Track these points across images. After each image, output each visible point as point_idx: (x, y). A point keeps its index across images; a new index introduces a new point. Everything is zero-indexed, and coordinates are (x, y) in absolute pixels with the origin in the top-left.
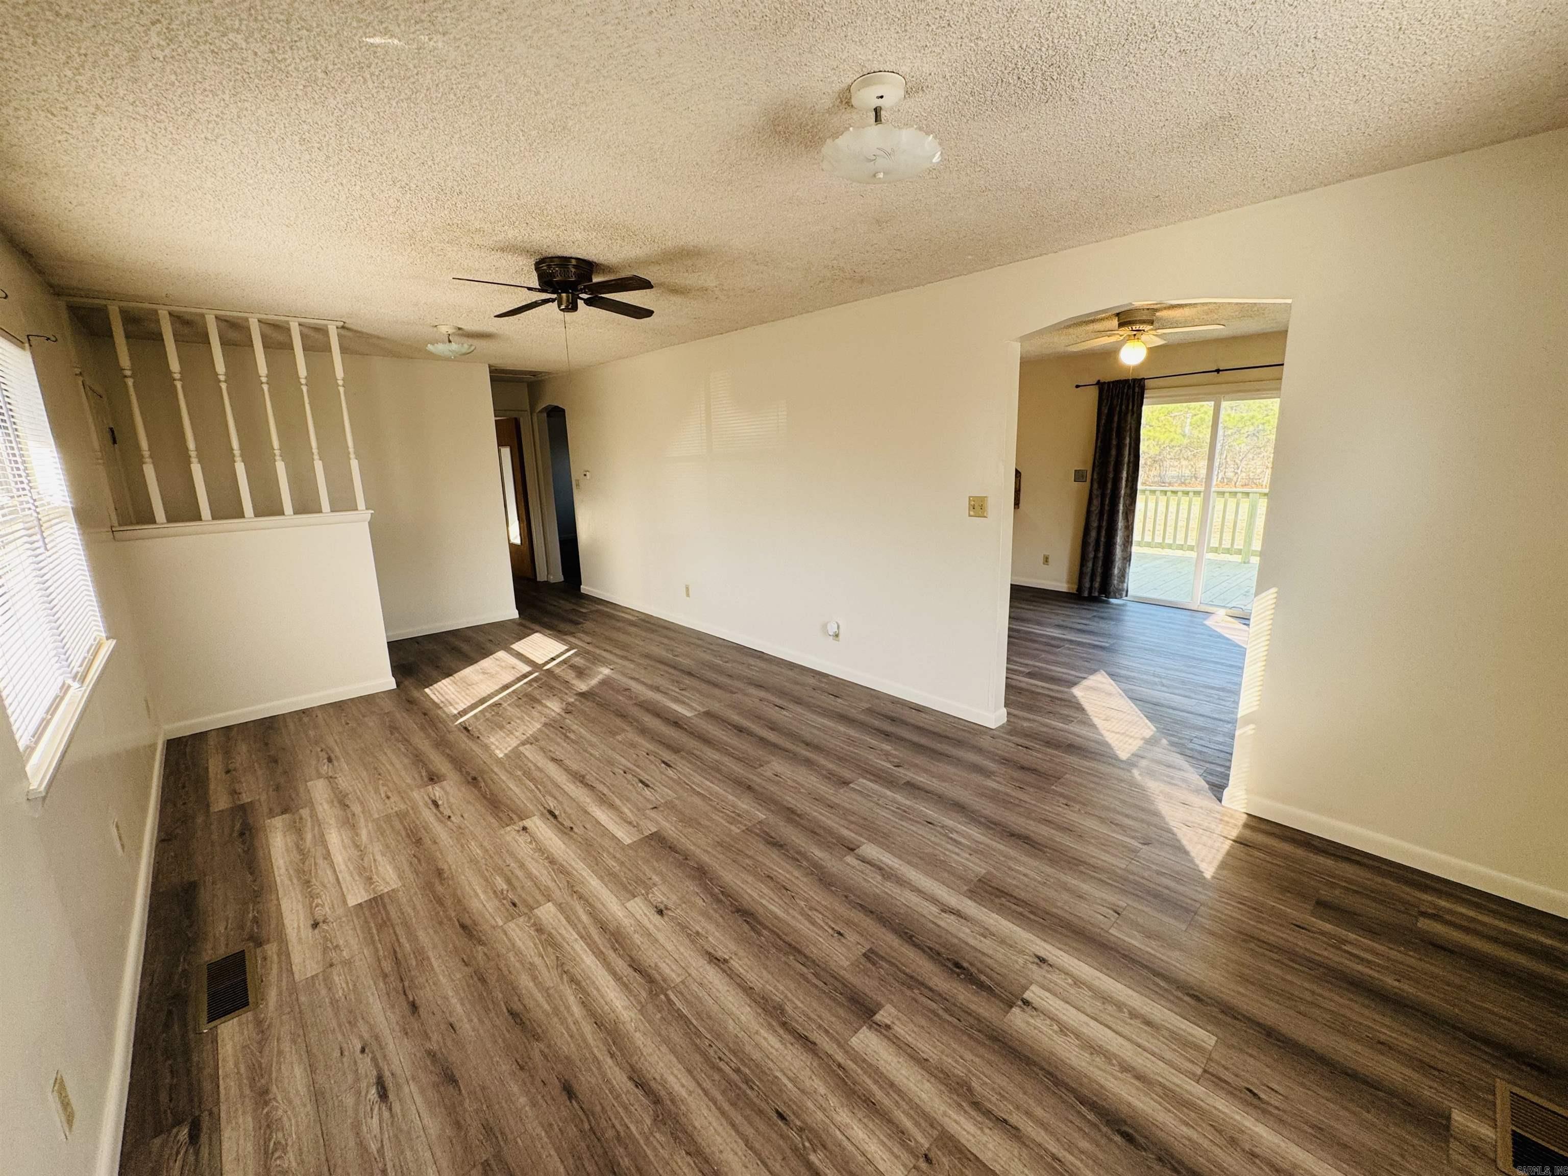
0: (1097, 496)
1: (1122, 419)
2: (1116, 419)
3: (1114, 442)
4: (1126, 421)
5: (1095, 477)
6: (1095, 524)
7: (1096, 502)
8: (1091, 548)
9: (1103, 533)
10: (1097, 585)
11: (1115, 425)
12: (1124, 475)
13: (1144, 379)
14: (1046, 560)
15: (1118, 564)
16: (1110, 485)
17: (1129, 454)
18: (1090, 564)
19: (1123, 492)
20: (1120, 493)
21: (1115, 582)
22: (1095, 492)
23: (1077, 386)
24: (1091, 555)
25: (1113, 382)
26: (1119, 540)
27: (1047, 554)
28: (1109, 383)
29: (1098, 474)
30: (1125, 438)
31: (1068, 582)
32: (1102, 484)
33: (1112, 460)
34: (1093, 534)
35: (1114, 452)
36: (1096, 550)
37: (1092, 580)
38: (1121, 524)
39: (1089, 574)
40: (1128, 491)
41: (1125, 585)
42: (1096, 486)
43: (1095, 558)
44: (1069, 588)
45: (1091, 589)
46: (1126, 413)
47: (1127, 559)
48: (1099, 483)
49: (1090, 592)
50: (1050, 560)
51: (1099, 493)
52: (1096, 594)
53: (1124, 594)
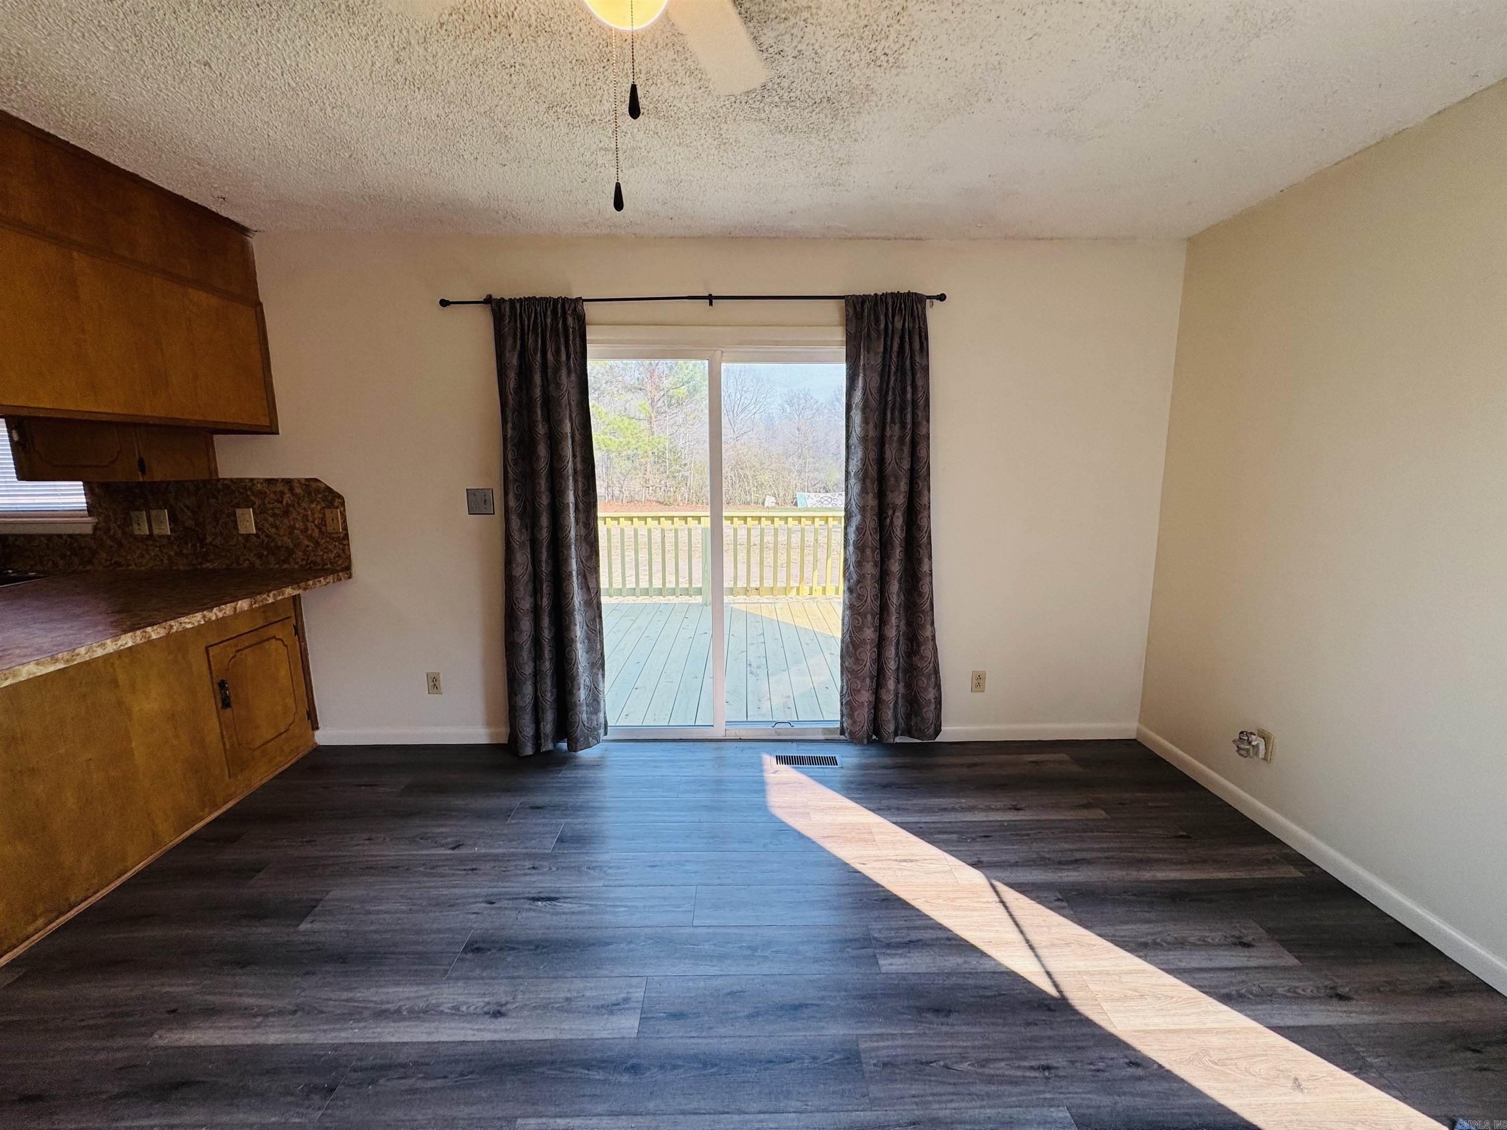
0: (522, 544)
1: (550, 380)
2: (538, 379)
3: (541, 429)
4: (558, 386)
5: (512, 503)
6: (526, 604)
7: (522, 558)
8: (526, 654)
9: (546, 622)
10: (548, 727)
11: (538, 392)
12: (571, 498)
13: (580, 300)
14: (434, 684)
15: (583, 677)
16: (544, 521)
17: (574, 456)
18: (528, 689)
19: (573, 534)
20: (567, 536)
21: (584, 716)
22: (516, 536)
23: (444, 303)
24: (528, 669)
25: (520, 300)
26: (579, 632)
27: (432, 669)
28: (512, 302)
29: (517, 497)
30: (560, 422)
31: (489, 723)
32: (530, 516)
33: (543, 465)
34: (526, 625)
35: (542, 450)
36: (537, 657)
37: (537, 721)
38: (577, 598)
39: (529, 709)
40: (583, 532)
41: (602, 715)
42: (515, 523)
43: (537, 674)
44: (491, 735)
45: (537, 736)
46: (557, 370)
47: (598, 664)
48: (521, 517)
49: (537, 745)
50: (442, 684)
51: (525, 537)
52: (550, 746)
53: (602, 731)
